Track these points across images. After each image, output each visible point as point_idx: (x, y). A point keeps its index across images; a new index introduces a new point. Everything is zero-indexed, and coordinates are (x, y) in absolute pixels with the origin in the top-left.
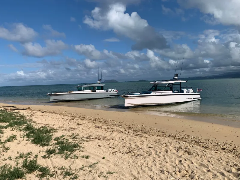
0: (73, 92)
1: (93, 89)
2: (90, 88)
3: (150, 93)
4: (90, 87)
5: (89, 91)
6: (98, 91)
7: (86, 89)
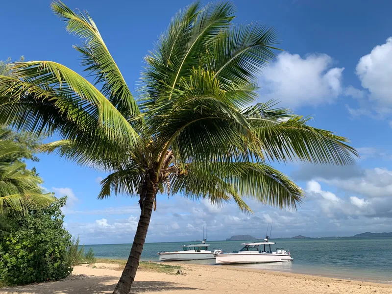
0: (179, 252)
1: (198, 250)
2: (195, 249)
3: (237, 252)
4: (194, 247)
5: (194, 251)
6: (202, 251)
7: (191, 249)
